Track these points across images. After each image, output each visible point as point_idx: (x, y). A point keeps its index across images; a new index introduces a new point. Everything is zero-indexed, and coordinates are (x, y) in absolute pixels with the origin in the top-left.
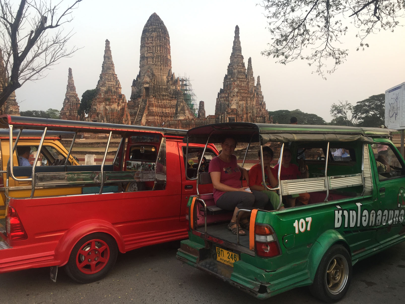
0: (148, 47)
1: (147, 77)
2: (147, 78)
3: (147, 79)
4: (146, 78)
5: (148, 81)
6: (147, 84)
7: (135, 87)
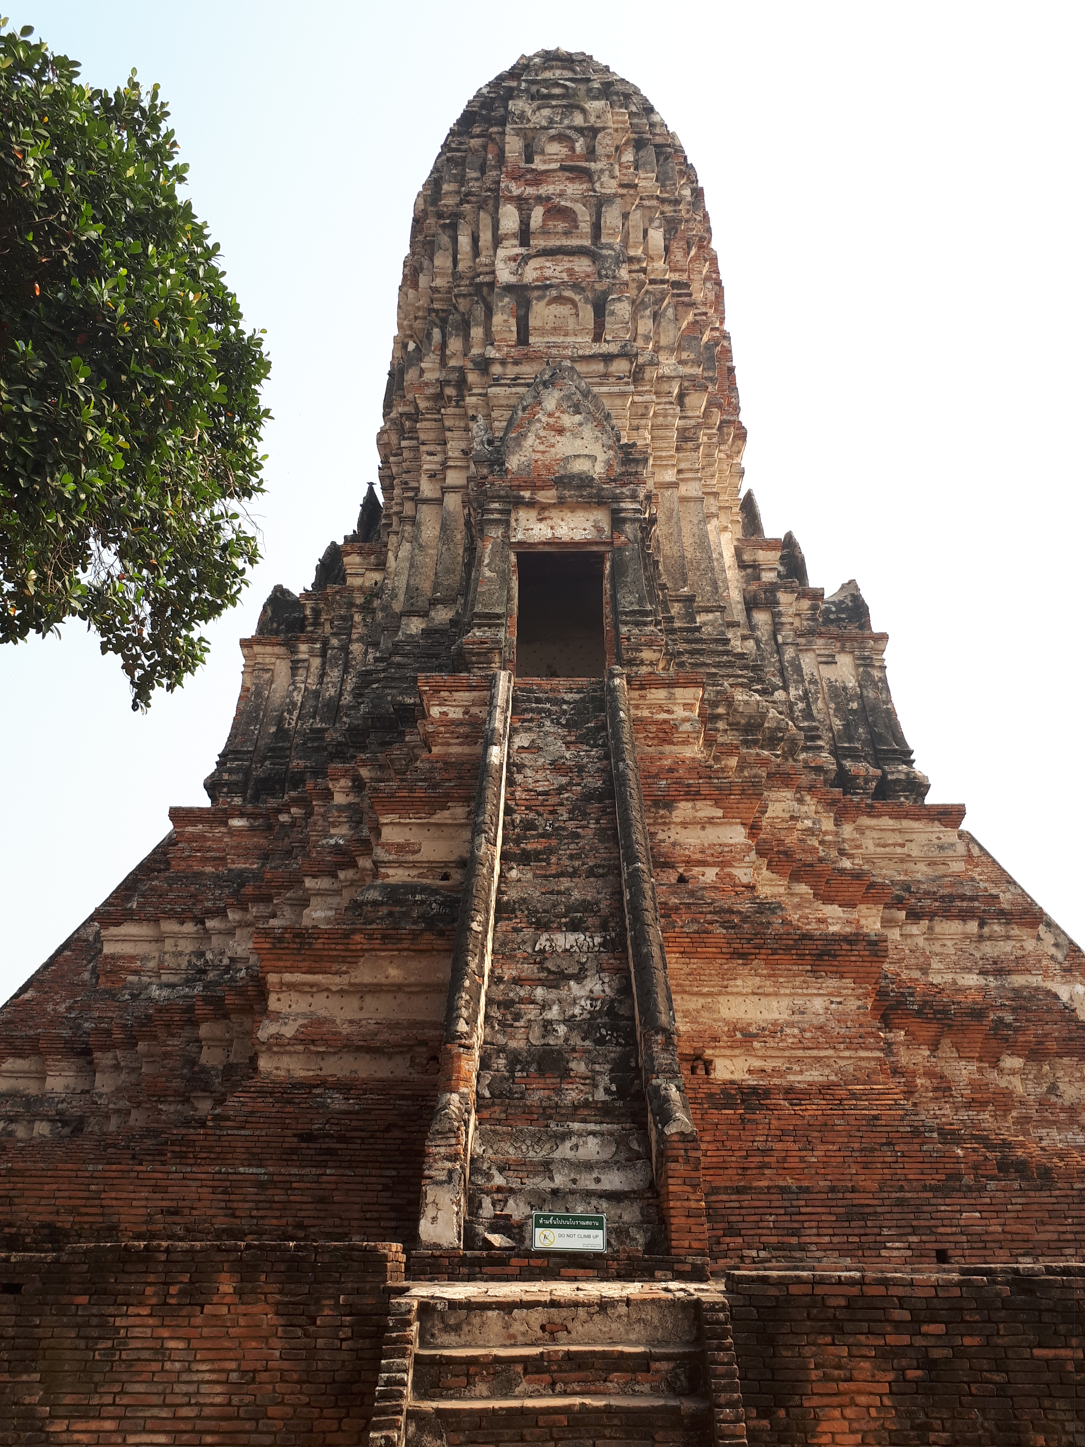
0: (539, 199)
1: (568, 420)
2: (575, 435)
3: (565, 446)
4: (561, 431)
5: (579, 466)
6: (561, 503)
7: (294, 651)
